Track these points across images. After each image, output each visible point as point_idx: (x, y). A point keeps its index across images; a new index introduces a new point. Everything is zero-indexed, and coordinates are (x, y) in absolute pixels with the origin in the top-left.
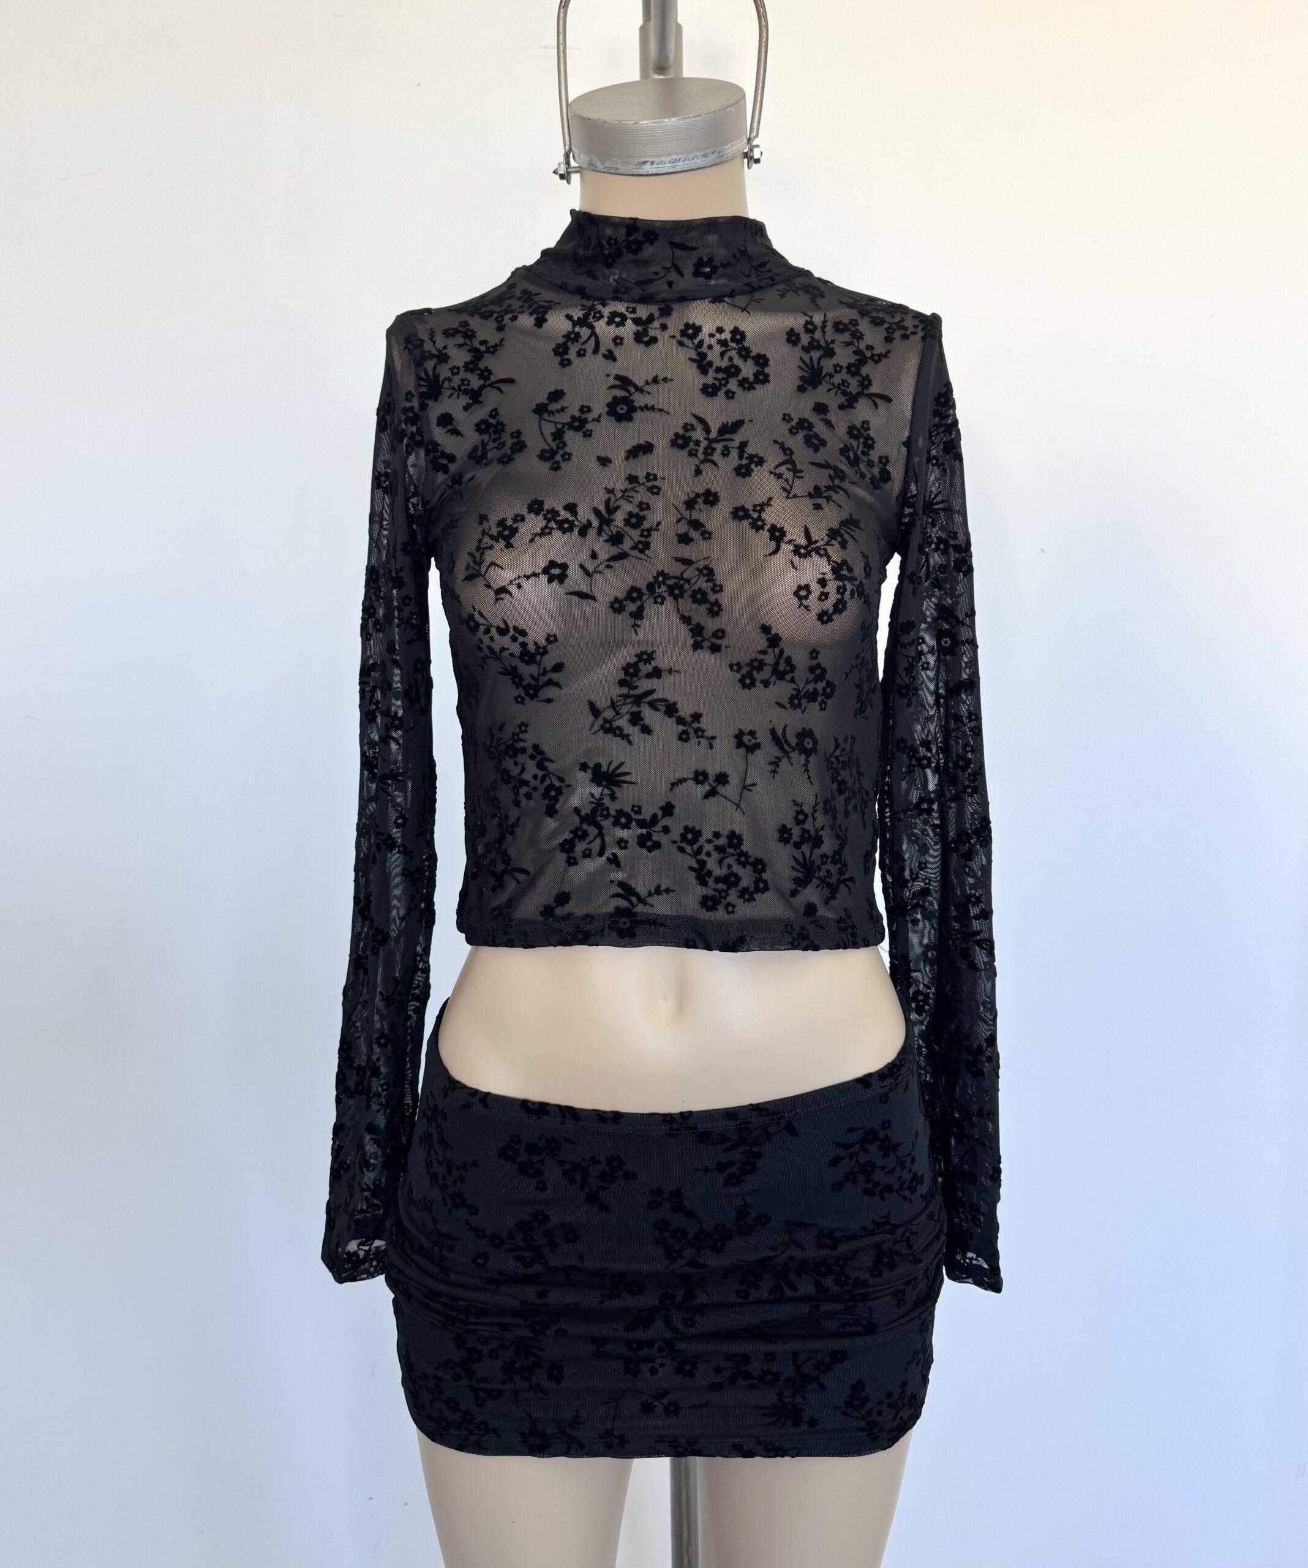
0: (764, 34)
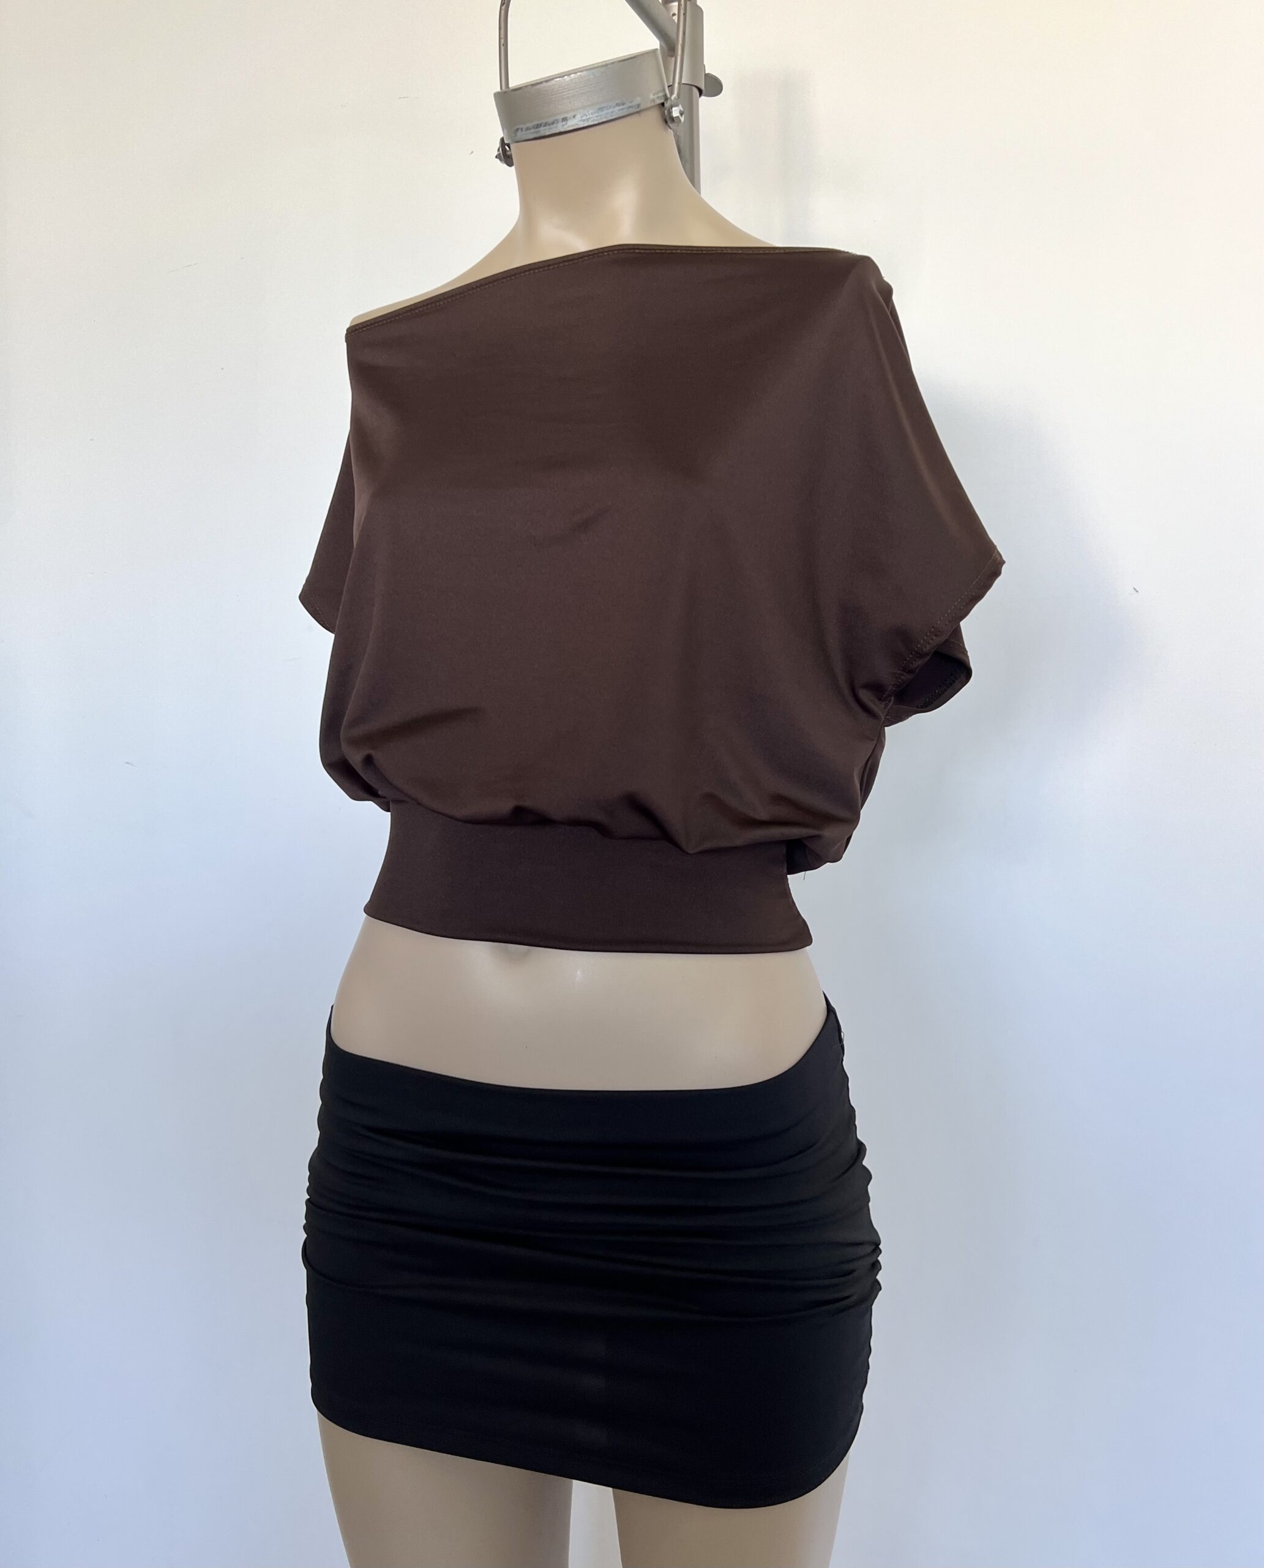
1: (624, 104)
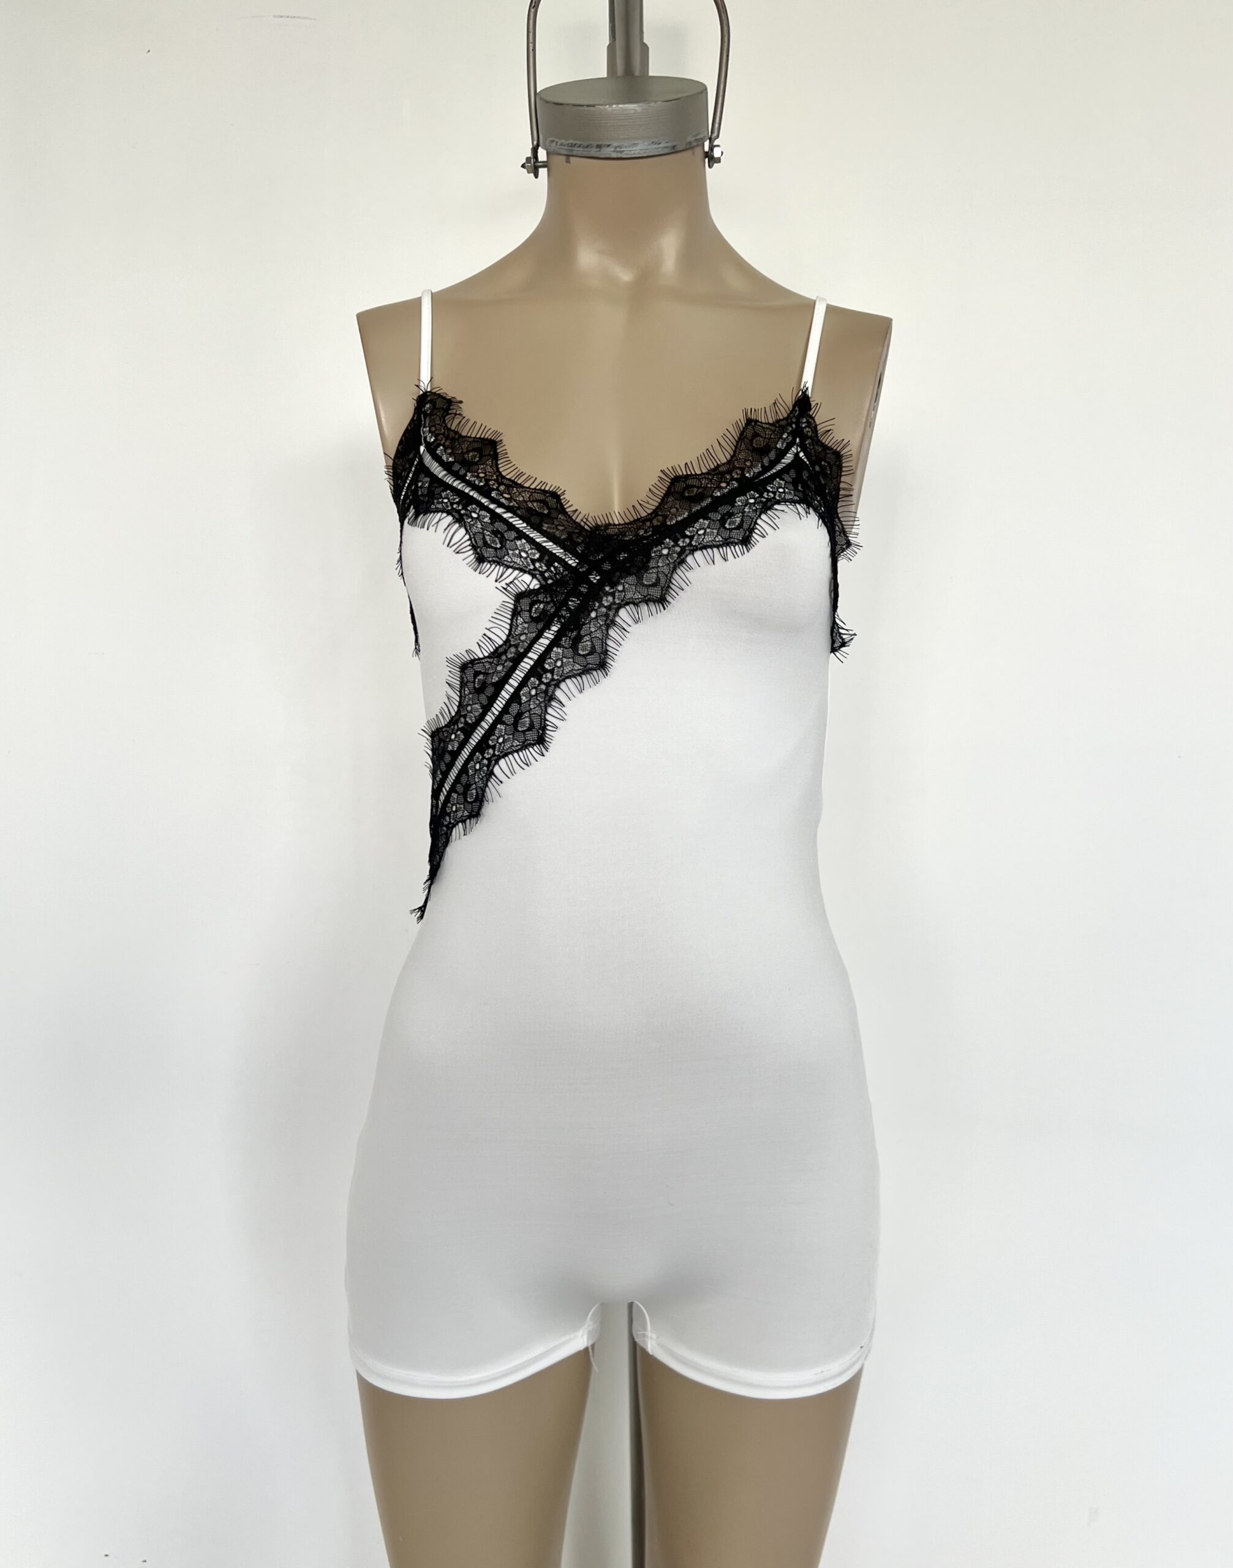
0: (726, 40)
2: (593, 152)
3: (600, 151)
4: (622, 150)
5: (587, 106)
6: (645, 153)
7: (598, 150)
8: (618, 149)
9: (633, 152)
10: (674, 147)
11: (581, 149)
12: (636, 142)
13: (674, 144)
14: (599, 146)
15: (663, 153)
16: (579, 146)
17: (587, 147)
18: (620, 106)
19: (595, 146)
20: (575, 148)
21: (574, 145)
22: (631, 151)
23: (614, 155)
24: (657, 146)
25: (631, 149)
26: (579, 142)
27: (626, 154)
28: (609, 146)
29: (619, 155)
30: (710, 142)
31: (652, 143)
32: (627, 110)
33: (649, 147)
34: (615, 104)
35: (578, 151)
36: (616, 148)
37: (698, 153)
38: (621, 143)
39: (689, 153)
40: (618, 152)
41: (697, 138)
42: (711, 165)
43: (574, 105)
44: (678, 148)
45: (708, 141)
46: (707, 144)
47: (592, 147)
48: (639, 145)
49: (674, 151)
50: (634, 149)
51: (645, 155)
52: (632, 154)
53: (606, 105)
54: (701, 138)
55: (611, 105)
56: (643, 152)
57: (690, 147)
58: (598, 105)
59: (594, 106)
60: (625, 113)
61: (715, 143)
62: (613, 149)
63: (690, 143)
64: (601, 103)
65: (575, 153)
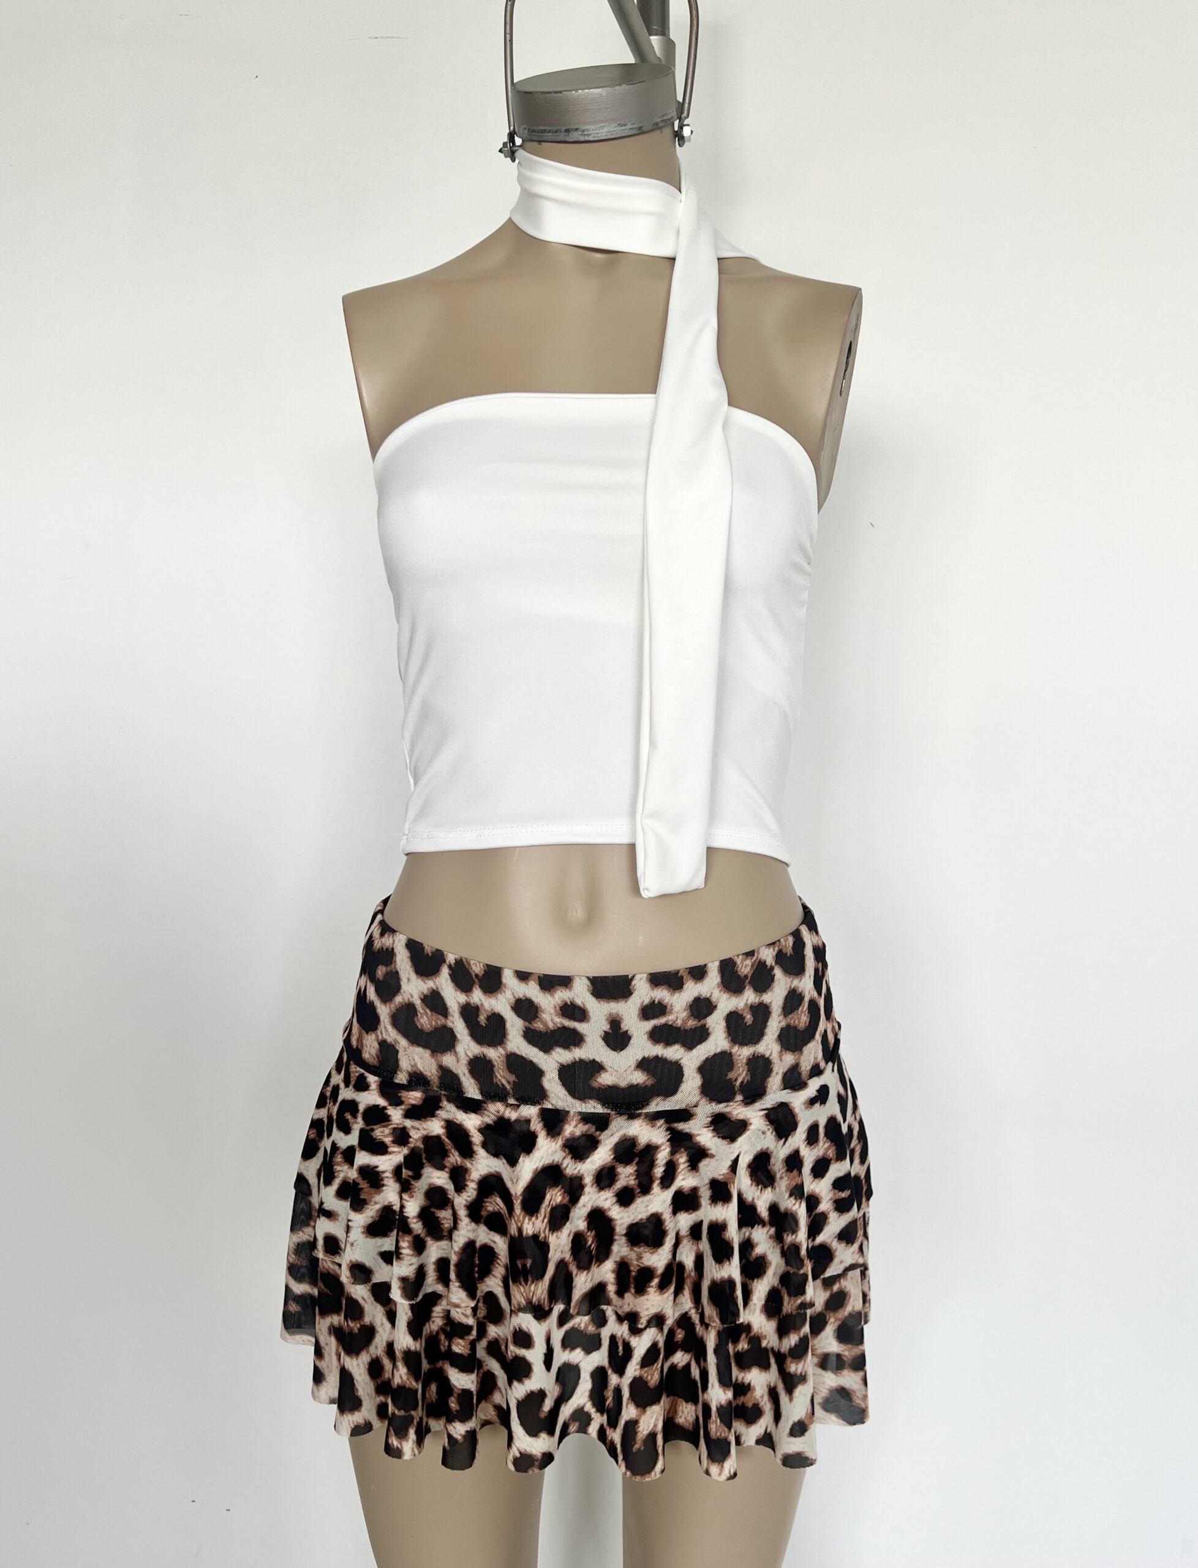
0: (695, 22)
1: (625, 125)
2: (562, 137)
3: (568, 135)
4: (589, 133)
5: (555, 92)
6: (612, 135)
7: (567, 134)
8: (586, 133)
9: (599, 135)
10: (640, 128)
11: (550, 134)
12: (602, 125)
13: (639, 125)
14: (567, 131)
15: (629, 134)
16: (549, 132)
17: (556, 132)
18: (586, 91)
19: (563, 130)
20: (546, 134)
21: (544, 131)
22: (598, 133)
23: (582, 139)
24: (623, 128)
25: (597, 132)
26: (548, 128)
27: (594, 137)
28: (577, 129)
29: (587, 138)
30: (680, 122)
31: (619, 125)
32: (592, 94)
33: (615, 129)
34: (580, 89)
35: (549, 136)
36: (583, 131)
37: (667, 132)
38: (587, 127)
39: (657, 133)
40: (585, 135)
41: (665, 118)
42: (681, 143)
43: (543, 93)
44: (645, 129)
45: (678, 121)
46: (676, 123)
47: (560, 132)
48: (606, 128)
49: (641, 132)
50: (601, 131)
51: (613, 137)
52: (598, 137)
53: (572, 91)
54: (668, 119)
55: (576, 90)
56: (609, 133)
57: (656, 127)
58: (565, 91)
59: (561, 92)
60: (590, 97)
61: (685, 123)
62: (580, 133)
63: (657, 124)
64: (565, 89)
65: (545, 138)
